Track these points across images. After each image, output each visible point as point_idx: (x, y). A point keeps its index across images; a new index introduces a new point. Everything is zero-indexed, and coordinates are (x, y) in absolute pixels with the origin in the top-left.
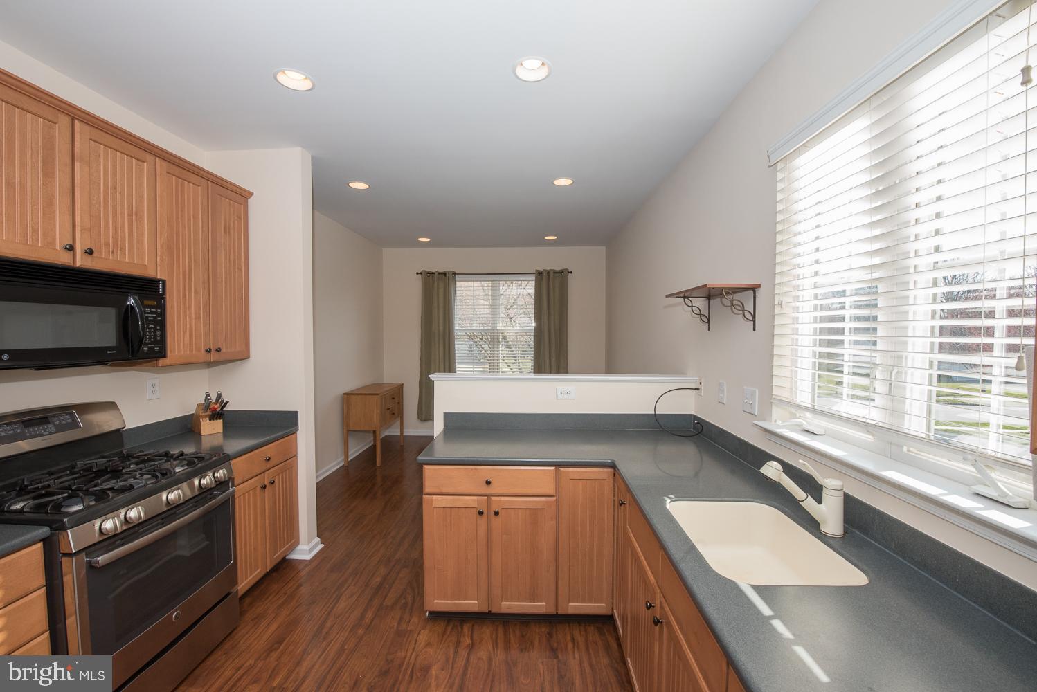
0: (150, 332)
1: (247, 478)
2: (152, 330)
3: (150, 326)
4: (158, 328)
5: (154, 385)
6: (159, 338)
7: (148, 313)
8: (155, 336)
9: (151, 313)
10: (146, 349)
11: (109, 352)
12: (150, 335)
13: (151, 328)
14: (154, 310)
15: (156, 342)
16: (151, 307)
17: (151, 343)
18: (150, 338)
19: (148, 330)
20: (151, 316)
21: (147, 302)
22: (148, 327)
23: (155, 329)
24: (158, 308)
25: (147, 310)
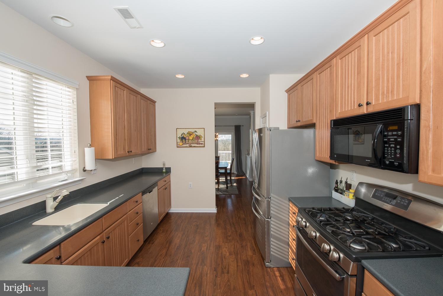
0: (391, 150)
2: (393, 149)
3: (392, 145)
4: (398, 147)
6: (398, 155)
7: (390, 136)
8: (395, 153)
9: (393, 135)
10: (387, 162)
11: (366, 160)
12: (391, 153)
13: (393, 147)
14: (396, 133)
15: (395, 158)
16: (395, 130)
17: (392, 158)
18: (391, 155)
19: (389, 149)
20: (392, 138)
21: (391, 128)
22: (389, 146)
23: (396, 149)
24: (400, 131)
25: (390, 133)
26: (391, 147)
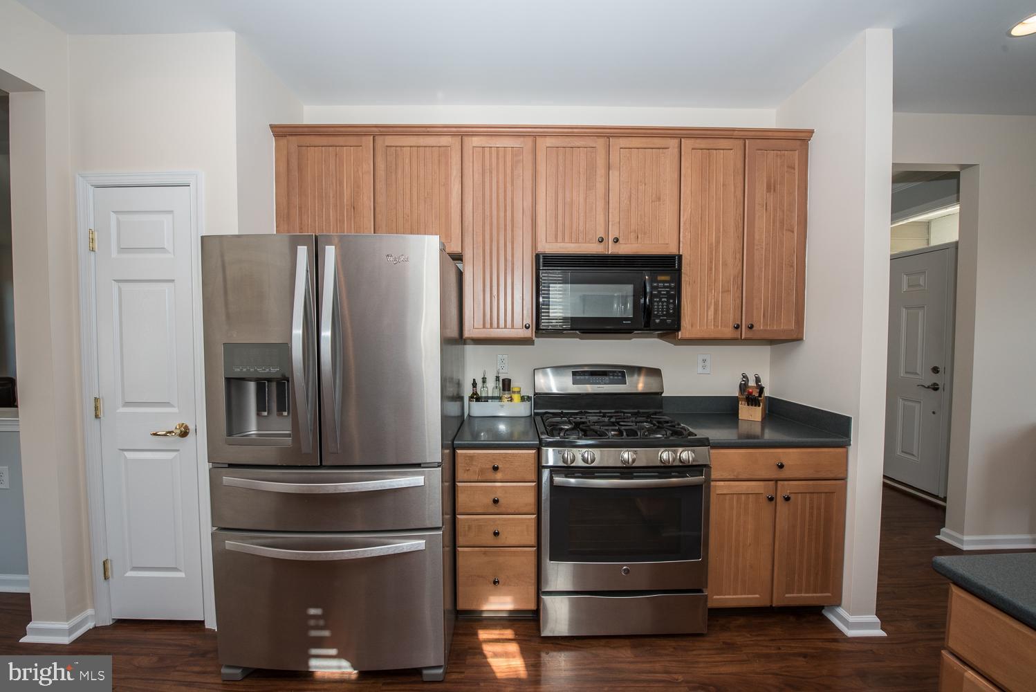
0: (663, 306)
1: (744, 477)
2: (665, 304)
3: (663, 300)
4: (671, 301)
5: (704, 361)
6: (671, 311)
7: (661, 288)
8: (668, 309)
9: (665, 287)
10: (657, 321)
11: (624, 322)
13: (665, 301)
14: (668, 284)
15: (668, 315)
16: (666, 282)
17: (664, 315)
18: (662, 311)
19: (660, 304)
20: (664, 291)
21: (660, 278)
22: (660, 301)
23: (668, 302)
24: (672, 283)
25: (661, 284)
26: (663, 302)
